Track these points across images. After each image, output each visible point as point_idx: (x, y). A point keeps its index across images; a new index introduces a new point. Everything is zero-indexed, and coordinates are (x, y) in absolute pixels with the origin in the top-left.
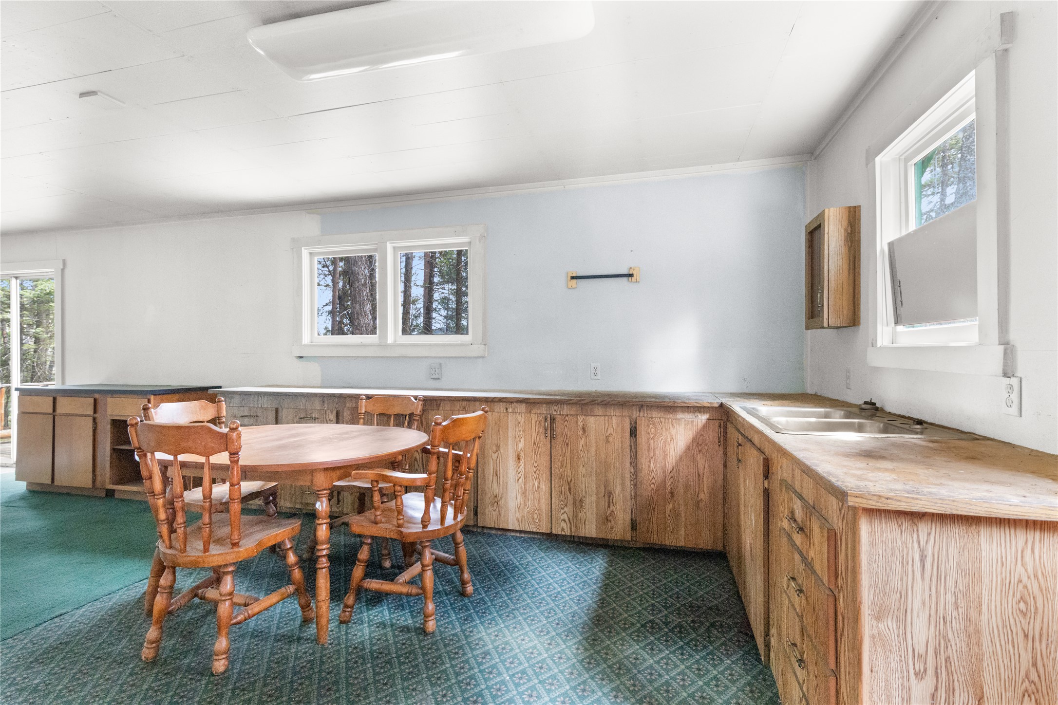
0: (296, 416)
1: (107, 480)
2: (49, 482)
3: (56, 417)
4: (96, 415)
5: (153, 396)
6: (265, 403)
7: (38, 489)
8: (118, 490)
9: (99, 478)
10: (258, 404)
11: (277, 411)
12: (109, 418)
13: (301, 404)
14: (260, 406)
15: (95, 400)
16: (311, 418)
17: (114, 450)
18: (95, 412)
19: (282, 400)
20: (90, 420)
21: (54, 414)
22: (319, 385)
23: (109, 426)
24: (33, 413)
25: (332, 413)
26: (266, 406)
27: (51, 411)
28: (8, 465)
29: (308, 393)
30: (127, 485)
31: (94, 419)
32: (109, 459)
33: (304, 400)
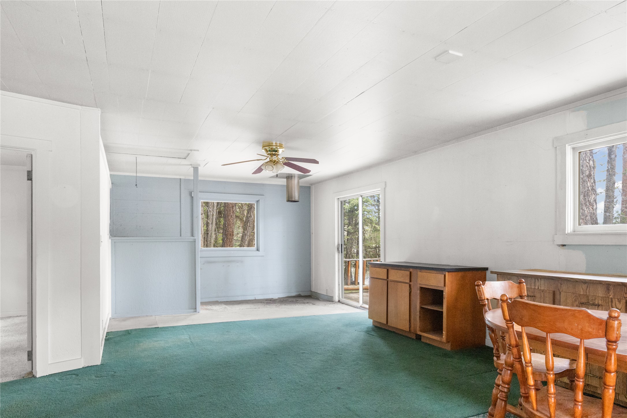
0: (575, 300)
1: (418, 328)
2: (385, 323)
3: (389, 282)
4: (411, 283)
5: (447, 273)
6: (543, 285)
7: (378, 325)
8: (424, 336)
9: (412, 326)
10: (535, 286)
11: (554, 293)
12: (419, 286)
13: (581, 290)
14: (537, 288)
15: (410, 273)
16: (594, 305)
17: (421, 308)
18: (410, 281)
19: (559, 285)
20: (408, 286)
21: (387, 280)
22: (584, 272)
23: (419, 292)
24: (376, 278)
25: (620, 302)
26: (542, 288)
27: (386, 278)
28: (358, 307)
29: (590, 280)
30: (428, 334)
31: (410, 286)
32: (419, 314)
33: (584, 286)
